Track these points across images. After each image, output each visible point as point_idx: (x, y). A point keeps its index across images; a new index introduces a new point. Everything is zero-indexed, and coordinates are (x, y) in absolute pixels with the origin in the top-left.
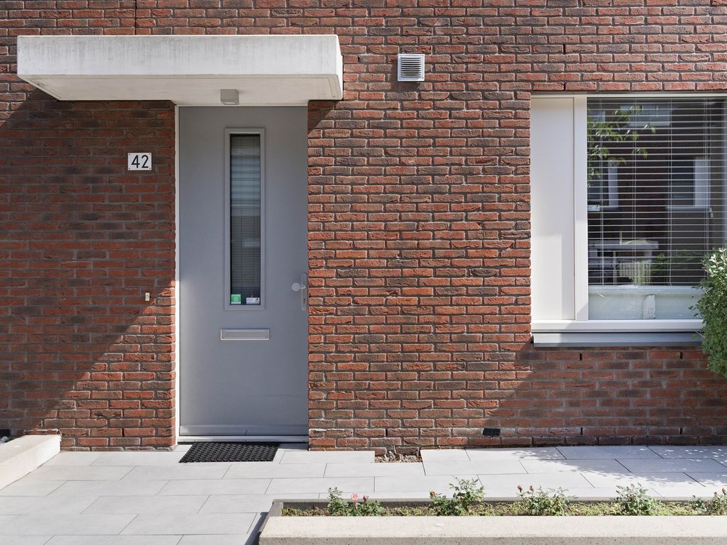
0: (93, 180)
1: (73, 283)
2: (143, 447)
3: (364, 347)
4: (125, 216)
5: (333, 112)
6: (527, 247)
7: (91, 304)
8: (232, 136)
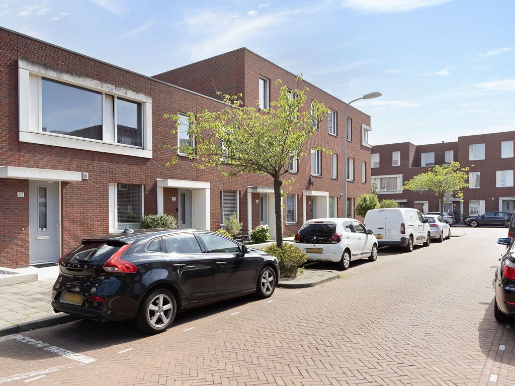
0: (8, 199)
1: (2, 226)
2: (22, 267)
3: (76, 239)
4: (17, 209)
5: (69, 185)
6: (108, 215)
7: (7, 232)
8: (46, 188)
